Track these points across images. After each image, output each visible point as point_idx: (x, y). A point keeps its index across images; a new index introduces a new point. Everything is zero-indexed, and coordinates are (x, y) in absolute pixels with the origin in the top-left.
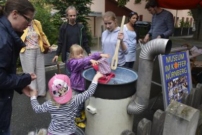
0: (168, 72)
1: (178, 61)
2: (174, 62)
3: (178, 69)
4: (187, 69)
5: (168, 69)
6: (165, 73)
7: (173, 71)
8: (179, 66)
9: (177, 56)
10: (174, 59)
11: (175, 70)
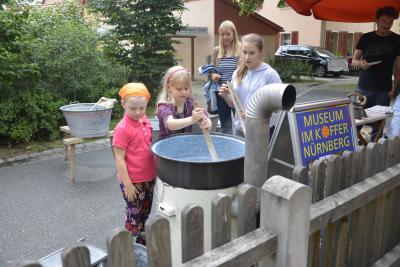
0: (309, 144)
1: (331, 124)
2: (321, 126)
3: (330, 138)
4: (350, 139)
5: (307, 137)
6: (302, 145)
7: (320, 141)
8: (333, 133)
9: (327, 115)
10: (321, 121)
11: (324, 140)
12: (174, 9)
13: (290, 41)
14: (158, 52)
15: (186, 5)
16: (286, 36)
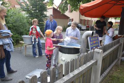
4: (99, 44)
7: (93, 44)
8: (96, 42)
9: (95, 38)
12: (45, 11)
13: (71, 21)
14: (40, 22)
15: (48, 11)
16: (70, 20)
